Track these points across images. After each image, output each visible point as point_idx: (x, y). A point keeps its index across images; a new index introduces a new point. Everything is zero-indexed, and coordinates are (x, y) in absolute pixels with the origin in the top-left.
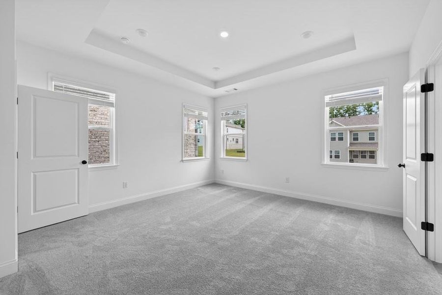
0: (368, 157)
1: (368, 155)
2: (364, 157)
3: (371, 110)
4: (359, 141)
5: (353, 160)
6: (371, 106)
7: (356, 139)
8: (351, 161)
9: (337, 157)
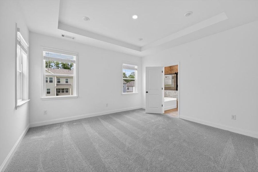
0: (65, 92)
1: (65, 91)
2: (63, 92)
3: (58, 66)
4: (61, 83)
5: (58, 94)
6: (59, 64)
7: (59, 82)
8: (57, 95)
9: (48, 93)
